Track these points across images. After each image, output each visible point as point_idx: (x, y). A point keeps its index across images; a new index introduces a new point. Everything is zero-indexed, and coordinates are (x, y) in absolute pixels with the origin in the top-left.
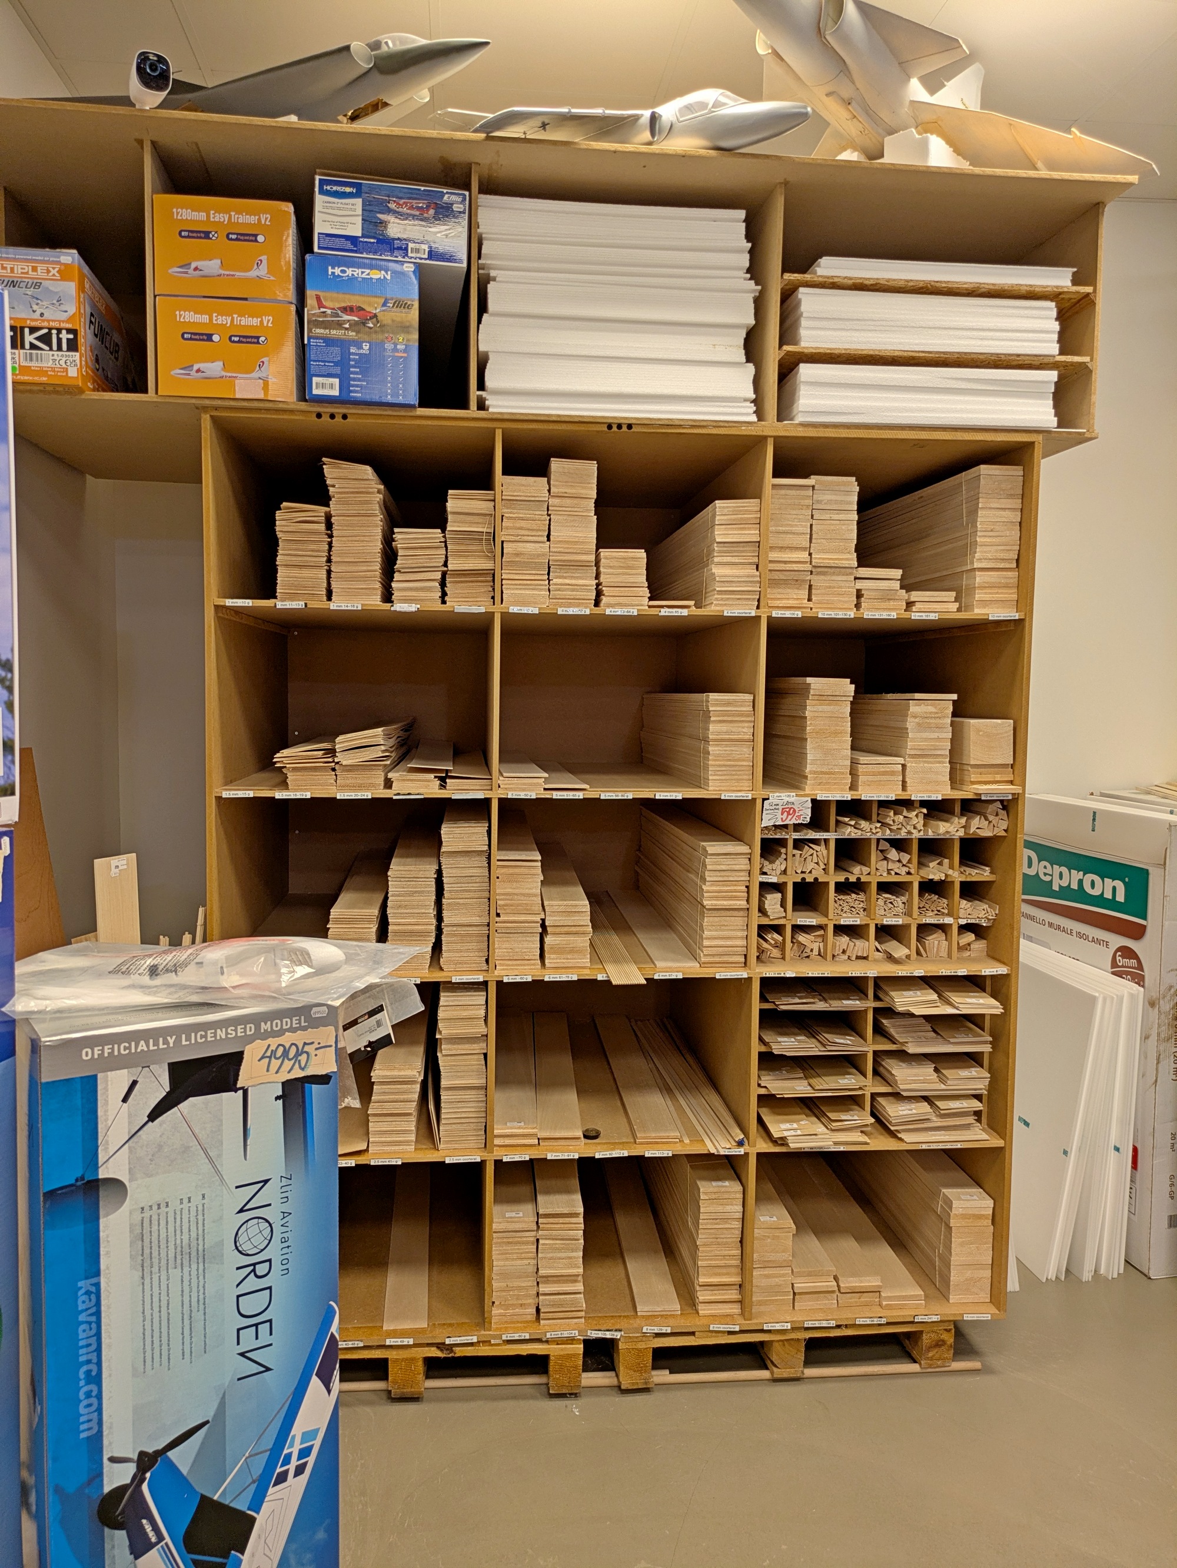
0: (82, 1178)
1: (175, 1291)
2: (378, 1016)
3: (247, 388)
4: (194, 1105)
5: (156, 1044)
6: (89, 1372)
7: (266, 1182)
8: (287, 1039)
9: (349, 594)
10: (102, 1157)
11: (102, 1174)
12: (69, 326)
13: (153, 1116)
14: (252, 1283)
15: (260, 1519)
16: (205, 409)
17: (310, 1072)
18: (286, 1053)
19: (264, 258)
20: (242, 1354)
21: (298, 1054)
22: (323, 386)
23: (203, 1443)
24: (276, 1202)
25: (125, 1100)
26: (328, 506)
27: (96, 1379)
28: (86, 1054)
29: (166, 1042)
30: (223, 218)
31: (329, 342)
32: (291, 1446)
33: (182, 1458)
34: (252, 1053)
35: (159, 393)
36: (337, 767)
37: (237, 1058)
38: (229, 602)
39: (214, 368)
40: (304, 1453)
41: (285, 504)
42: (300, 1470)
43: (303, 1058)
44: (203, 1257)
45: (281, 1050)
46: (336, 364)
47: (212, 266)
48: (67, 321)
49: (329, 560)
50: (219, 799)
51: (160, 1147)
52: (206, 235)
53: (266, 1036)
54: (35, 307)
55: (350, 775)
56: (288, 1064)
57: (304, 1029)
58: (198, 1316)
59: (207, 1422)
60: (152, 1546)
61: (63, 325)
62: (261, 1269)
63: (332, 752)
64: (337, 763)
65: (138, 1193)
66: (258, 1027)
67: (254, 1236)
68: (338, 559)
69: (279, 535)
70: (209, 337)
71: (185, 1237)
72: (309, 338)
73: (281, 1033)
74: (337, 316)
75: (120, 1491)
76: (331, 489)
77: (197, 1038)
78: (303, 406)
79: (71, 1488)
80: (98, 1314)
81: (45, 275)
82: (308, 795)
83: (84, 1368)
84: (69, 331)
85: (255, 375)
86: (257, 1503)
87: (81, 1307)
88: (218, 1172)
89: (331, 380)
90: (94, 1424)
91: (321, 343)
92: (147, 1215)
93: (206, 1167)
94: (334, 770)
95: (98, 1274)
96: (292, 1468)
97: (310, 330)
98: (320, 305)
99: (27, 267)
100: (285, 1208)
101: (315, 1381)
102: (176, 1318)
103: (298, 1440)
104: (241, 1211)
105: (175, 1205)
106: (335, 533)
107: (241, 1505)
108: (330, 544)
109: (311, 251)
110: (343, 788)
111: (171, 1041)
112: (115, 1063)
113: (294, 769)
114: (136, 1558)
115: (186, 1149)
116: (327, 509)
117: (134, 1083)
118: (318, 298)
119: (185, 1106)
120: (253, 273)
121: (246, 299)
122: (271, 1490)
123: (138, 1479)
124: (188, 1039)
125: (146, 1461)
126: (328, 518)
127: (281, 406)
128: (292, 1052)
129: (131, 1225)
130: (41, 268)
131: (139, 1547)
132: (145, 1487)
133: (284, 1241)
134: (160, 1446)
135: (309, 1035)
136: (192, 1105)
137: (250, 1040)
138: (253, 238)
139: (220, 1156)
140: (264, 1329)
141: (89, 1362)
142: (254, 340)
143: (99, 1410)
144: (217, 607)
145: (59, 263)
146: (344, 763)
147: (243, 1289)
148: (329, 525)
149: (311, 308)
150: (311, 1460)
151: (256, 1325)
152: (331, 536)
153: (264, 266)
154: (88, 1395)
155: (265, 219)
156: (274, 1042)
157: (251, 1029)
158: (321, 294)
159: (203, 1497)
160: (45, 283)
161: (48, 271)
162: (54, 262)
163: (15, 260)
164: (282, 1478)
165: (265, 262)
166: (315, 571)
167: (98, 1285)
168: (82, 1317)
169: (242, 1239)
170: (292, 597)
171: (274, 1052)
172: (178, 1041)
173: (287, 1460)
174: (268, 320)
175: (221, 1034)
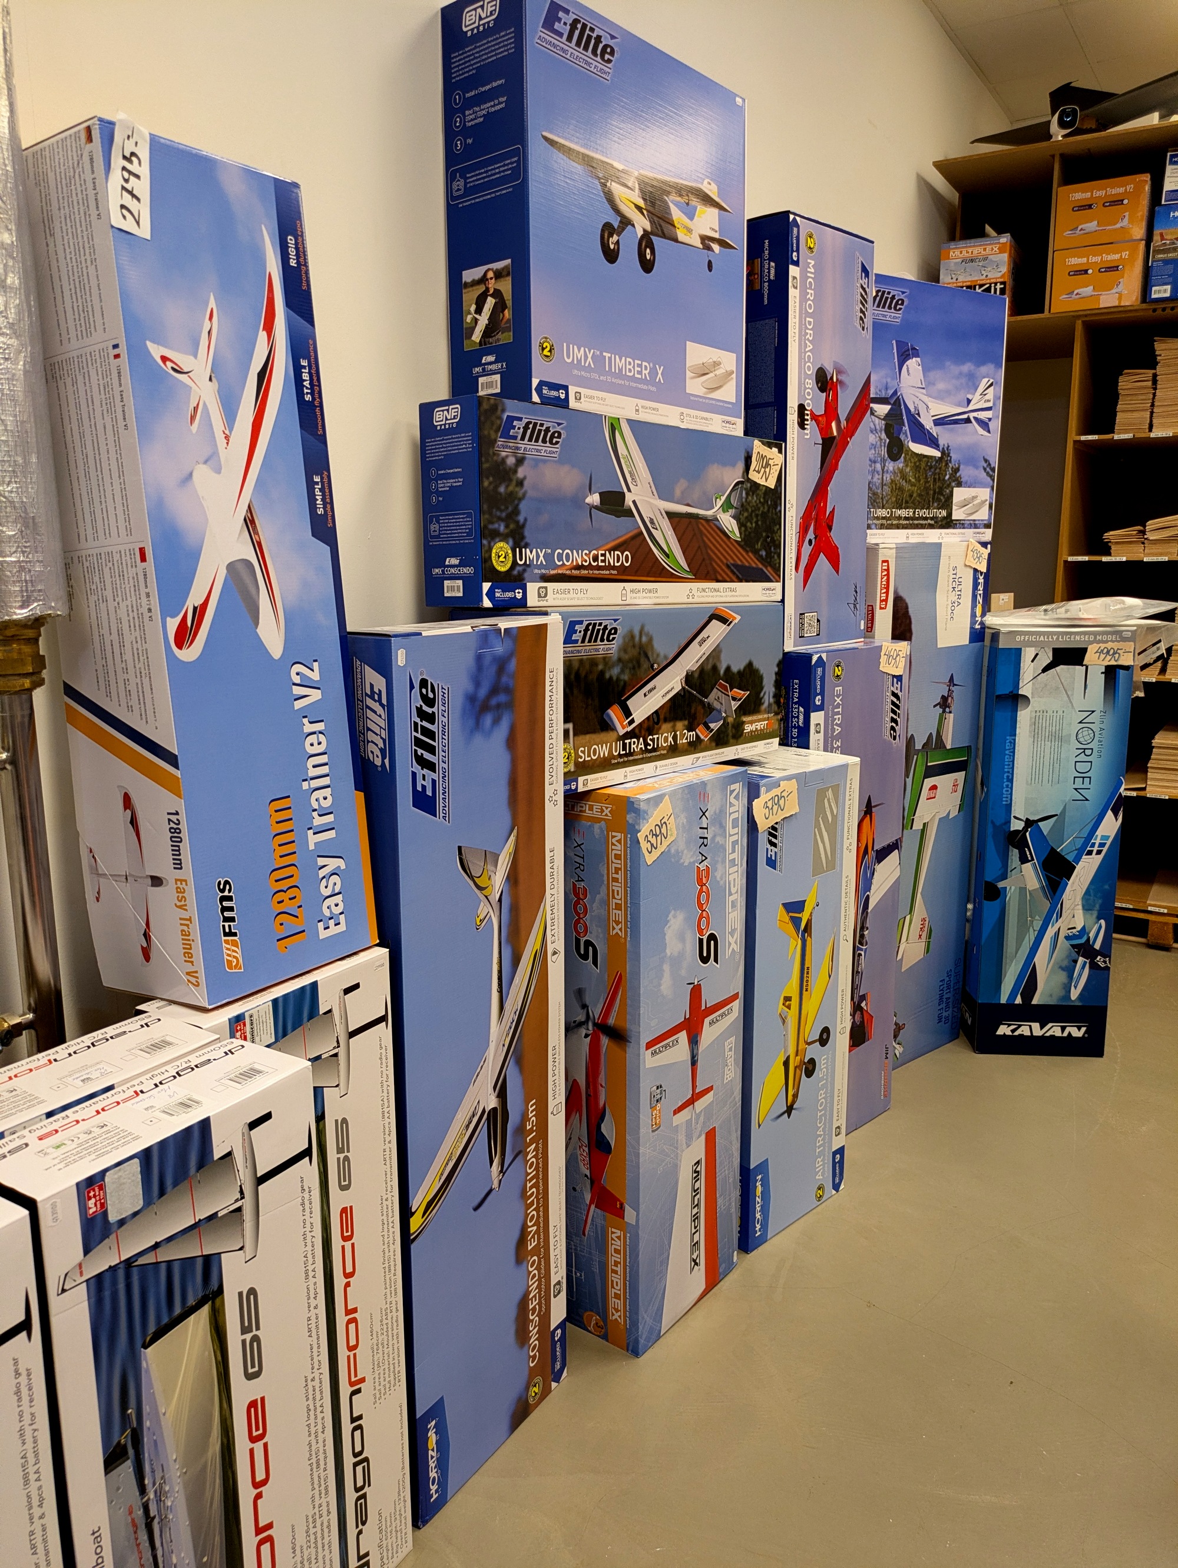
0: (1012, 692)
1: (1047, 751)
2: (1158, 645)
3: (1108, 300)
4: (1062, 669)
5: (1048, 638)
6: (1008, 776)
7: (1093, 712)
8: (1109, 645)
9: (1163, 426)
10: (1021, 686)
11: (1021, 692)
12: (1002, 280)
13: (1045, 670)
14: (1082, 757)
15: (1078, 868)
16: (1079, 317)
17: (1120, 663)
18: (1108, 652)
19: (1127, 214)
20: (1076, 789)
21: (1114, 653)
22: (1159, 291)
23: (1054, 825)
24: (1097, 722)
25: (1032, 661)
26: (1155, 369)
27: (1011, 780)
28: (1018, 638)
29: (1052, 638)
30: (1101, 193)
31: (1166, 262)
32: (1096, 839)
33: (1045, 827)
34: (1092, 649)
35: (1052, 311)
36: (1146, 541)
37: (1085, 650)
38: (1083, 438)
39: (1088, 291)
40: (1102, 845)
41: (1126, 371)
42: (1099, 852)
43: (1117, 656)
44: (1061, 739)
45: (1106, 650)
46: (1170, 276)
47: (1092, 226)
48: (1001, 278)
49: (1153, 405)
50: (1066, 562)
51: (1046, 685)
52: (1090, 206)
53: (1099, 642)
54: (983, 272)
55: (1154, 547)
56: (1109, 657)
57: (1118, 641)
58: (1057, 766)
59: (1056, 815)
60: (1030, 861)
61: (998, 280)
62: (1088, 752)
63: (1143, 532)
64: (1146, 539)
65: (1035, 703)
66: (1095, 638)
67: (1086, 736)
68: (1159, 404)
69: (1120, 392)
70: (1086, 272)
71: (1054, 728)
72: (1152, 262)
73: (1106, 642)
74: (1174, 243)
75: (1017, 832)
76: (1159, 358)
77: (1066, 638)
78: (1144, 306)
79: (998, 824)
80: (1014, 752)
81: (990, 252)
82: (1124, 559)
83: (1006, 775)
84: (1002, 283)
85: (1114, 291)
86: (1078, 859)
87: (1007, 748)
88: (1071, 702)
89: (1165, 287)
90: (1009, 799)
91: (1160, 263)
92: (1038, 714)
93: (1066, 698)
94: (1143, 543)
95: (1015, 735)
96: (1095, 849)
97: (1154, 257)
98: (1162, 238)
99: (980, 249)
100: (1102, 726)
101: (1110, 813)
102: (1047, 763)
103: (1099, 838)
104: (1080, 722)
105: (1050, 713)
106: (1158, 387)
107: (1070, 858)
108: (1154, 395)
109: (1160, 204)
110: (1149, 555)
111: (1055, 638)
112: (1030, 644)
113: (1117, 543)
114: (1022, 863)
115: (1057, 688)
116: (1154, 371)
117: (1037, 655)
118: (1161, 235)
119: (1059, 668)
120: (1118, 226)
121: (1112, 243)
122: (1084, 857)
123: (1025, 829)
124: (1062, 638)
125: (1029, 823)
126: (1155, 376)
127: (1129, 308)
128: (1112, 652)
129: (1031, 718)
130: (988, 248)
131: (1024, 860)
132: (1028, 834)
133: (1100, 741)
134: (1036, 818)
135: (1121, 645)
136: (1061, 669)
137: (1092, 643)
138: (1120, 202)
139: (1072, 695)
140: (1087, 780)
141: (1008, 772)
142: (1115, 268)
143: (1011, 794)
144: (1075, 442)
145: (999, 243)
146: (1151, 538)
147: (1078, 759)
148: (1155, 381)
149: (1156, 239)
150: (1105, 849)
151: (1083, 778)
152: (1155, 389)
153: (1126, 221)
154: (1007, 786)
155: (1130, 188)
156: (1103, 646)
157: (1092, 638)
158: (1163, 231)
159: (1052, 848)
160: (990, 257)
161: (992, 249)
162: (996, 243)
163: (974, 246)
164: (1090, 853)
165: (1127, 217)
166: (1142, 413)
167: (1015, 740)
168: (1007, 752)
169: (1080, 736)
170: (1126, 431)
171: (1102, 651)
172: (1058, 638)
173: (1093, 845)
174: (1125, 254)
175: (1078, 638)
